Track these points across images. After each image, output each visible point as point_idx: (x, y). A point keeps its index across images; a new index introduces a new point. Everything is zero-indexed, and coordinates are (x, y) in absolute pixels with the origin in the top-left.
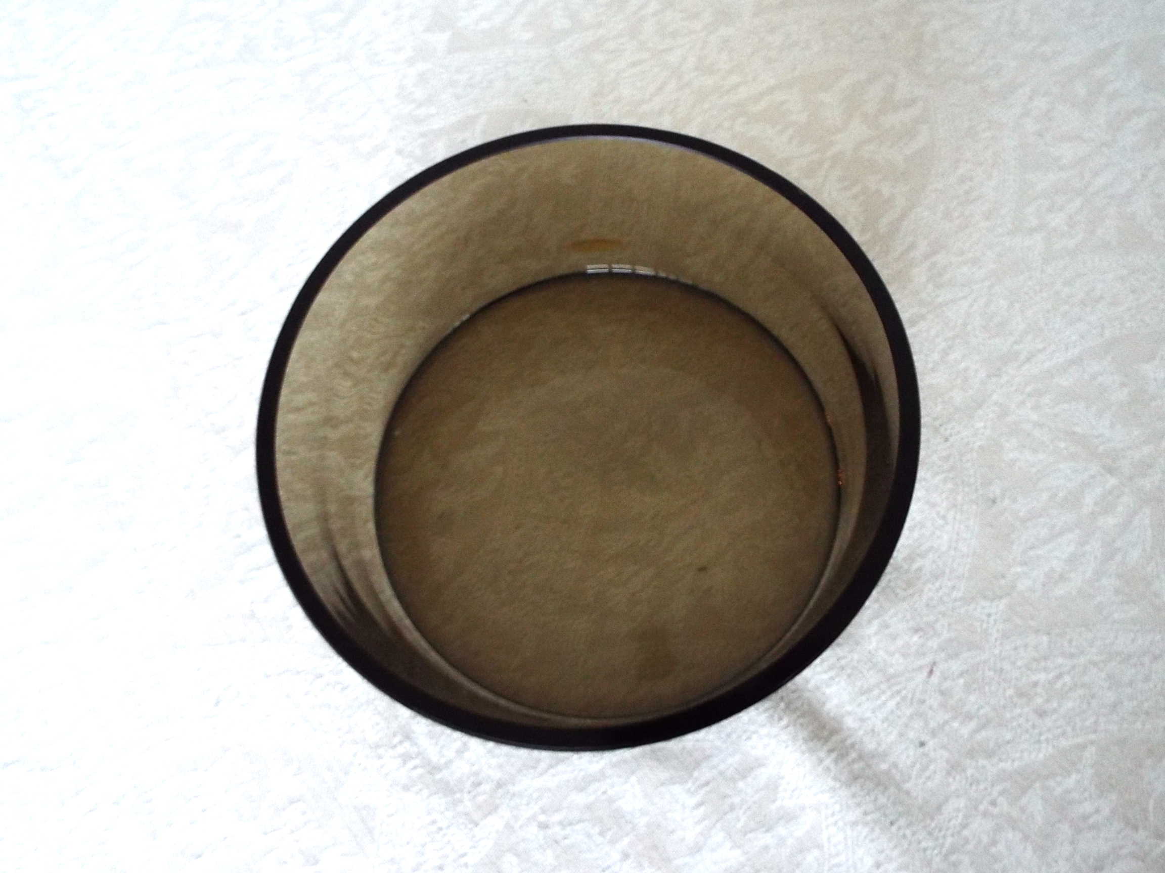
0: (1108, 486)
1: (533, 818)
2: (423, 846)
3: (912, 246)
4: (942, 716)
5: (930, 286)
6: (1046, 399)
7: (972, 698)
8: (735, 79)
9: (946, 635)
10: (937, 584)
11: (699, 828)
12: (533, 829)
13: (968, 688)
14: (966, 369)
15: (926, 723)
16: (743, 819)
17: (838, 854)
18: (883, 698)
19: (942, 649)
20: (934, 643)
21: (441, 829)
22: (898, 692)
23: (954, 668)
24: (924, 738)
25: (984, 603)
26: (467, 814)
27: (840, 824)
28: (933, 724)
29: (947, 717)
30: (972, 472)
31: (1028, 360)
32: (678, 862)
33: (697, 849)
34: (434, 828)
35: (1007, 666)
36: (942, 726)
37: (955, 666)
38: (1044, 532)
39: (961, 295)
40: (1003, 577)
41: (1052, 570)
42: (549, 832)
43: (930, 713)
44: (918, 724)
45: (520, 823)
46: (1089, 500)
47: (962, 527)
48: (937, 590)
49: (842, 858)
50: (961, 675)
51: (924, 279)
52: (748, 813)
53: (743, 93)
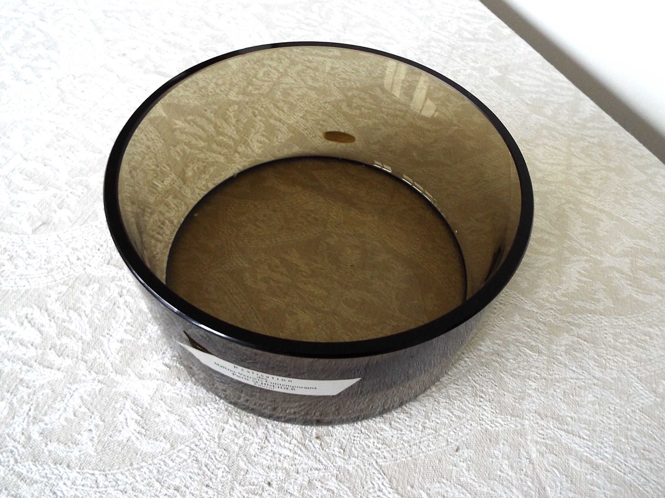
1: (123, 288)
2: (87, 247)
3: (579, 326)
4: (294, 489)
5: (563, 348)
6: (551, 457)
8: (591, 192)
9: (350, 468)
10: (380, 446)
11: (154, 372)
12: (117, 290)
14: (529, 395)
15: (284, 481)
16: (170, 394)
17: (173, 461)
18: (287, 445)
19: (339, 469)
20: (340, 462)
21: (99, 250)
22: (295, 453)
23: (330, 483)
24: (274, 484)
25: (386, 482)
26: (112, 258)
27: (193, 453)
28: (286, 486)
30: (465, 431)
31: (567, 431)
32: (129, 371)
33: (141, 377)
34: (98, 246)
37: (333, 484)
39: (574, 369)
40: (412, 487)
42: (119, 298)
43: (292, 481)
44: (281, 474)
45: (117, 283)
47: (426, 443)
48: (376, 448)
49: (171, 464)
50: (329, 490)
51: (564, 342)
52: (174, 395)
53: (588, 199)
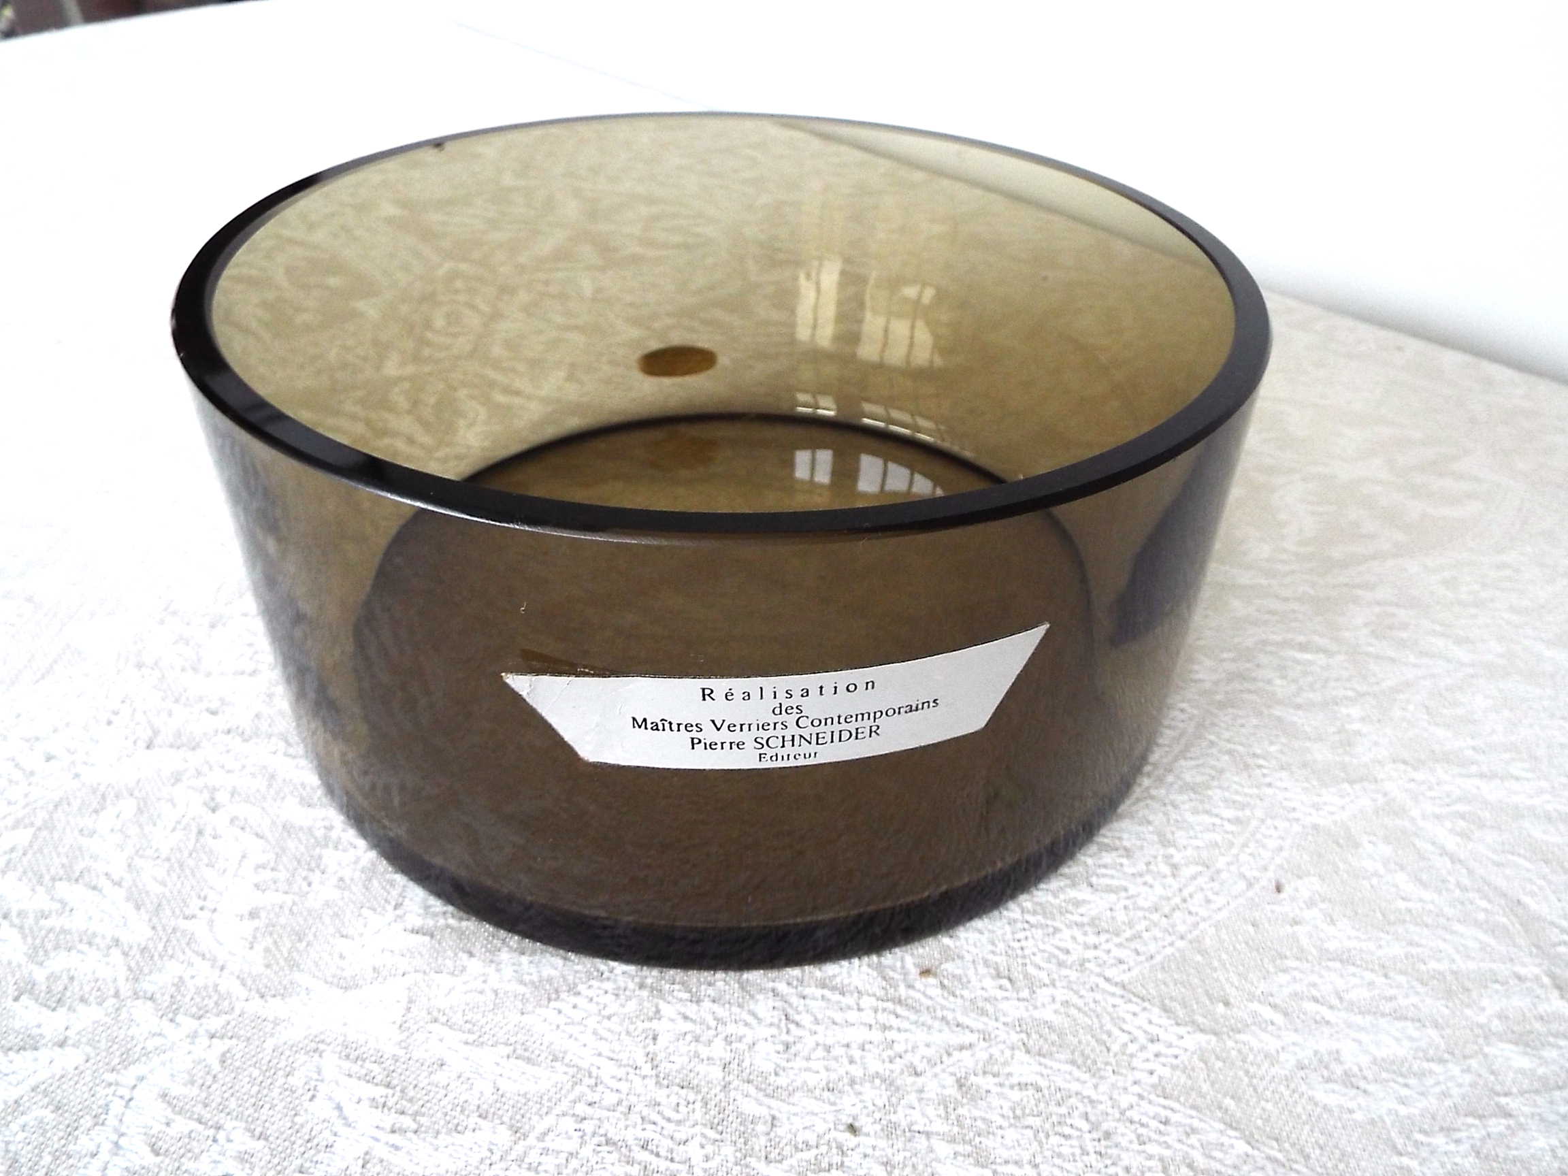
0: (1543, 1008)
4: (928, 1117)
7: (1011, 1135)
9: (1047, 1014)
10: (1092, 940)
11: (385, 960)
12: (198, 799)
13: (1017, 1116)
14: (1359, 733)
15: (890, 1107)
16: (455, 999)
18: (853, 1016)
19: (1020, 1025)
20: (1013, 1010)
22: (885, 1027)
24: (863, 1122)
25: (1156, 1015)
27: (588, 1127)
28: (899, 1117)
29: (939, 1126)
30: (1271, 844)
31: (1484, 776)
32: (304, 979)
33: (348, 985)
35: (1125, 1134)
36: (912, 1132)
37: (1024, 1068)
38: (1360, 994)
40: (1227, 1004)
41: (1337, 1056)
42: (209, 817)
43: (912, 1098)
44: (874, 1094)
46: (1490, 1006)
47: (1199, 896)
48: (1086, 947)
51: (1359, 621)
52: (471, 997)
